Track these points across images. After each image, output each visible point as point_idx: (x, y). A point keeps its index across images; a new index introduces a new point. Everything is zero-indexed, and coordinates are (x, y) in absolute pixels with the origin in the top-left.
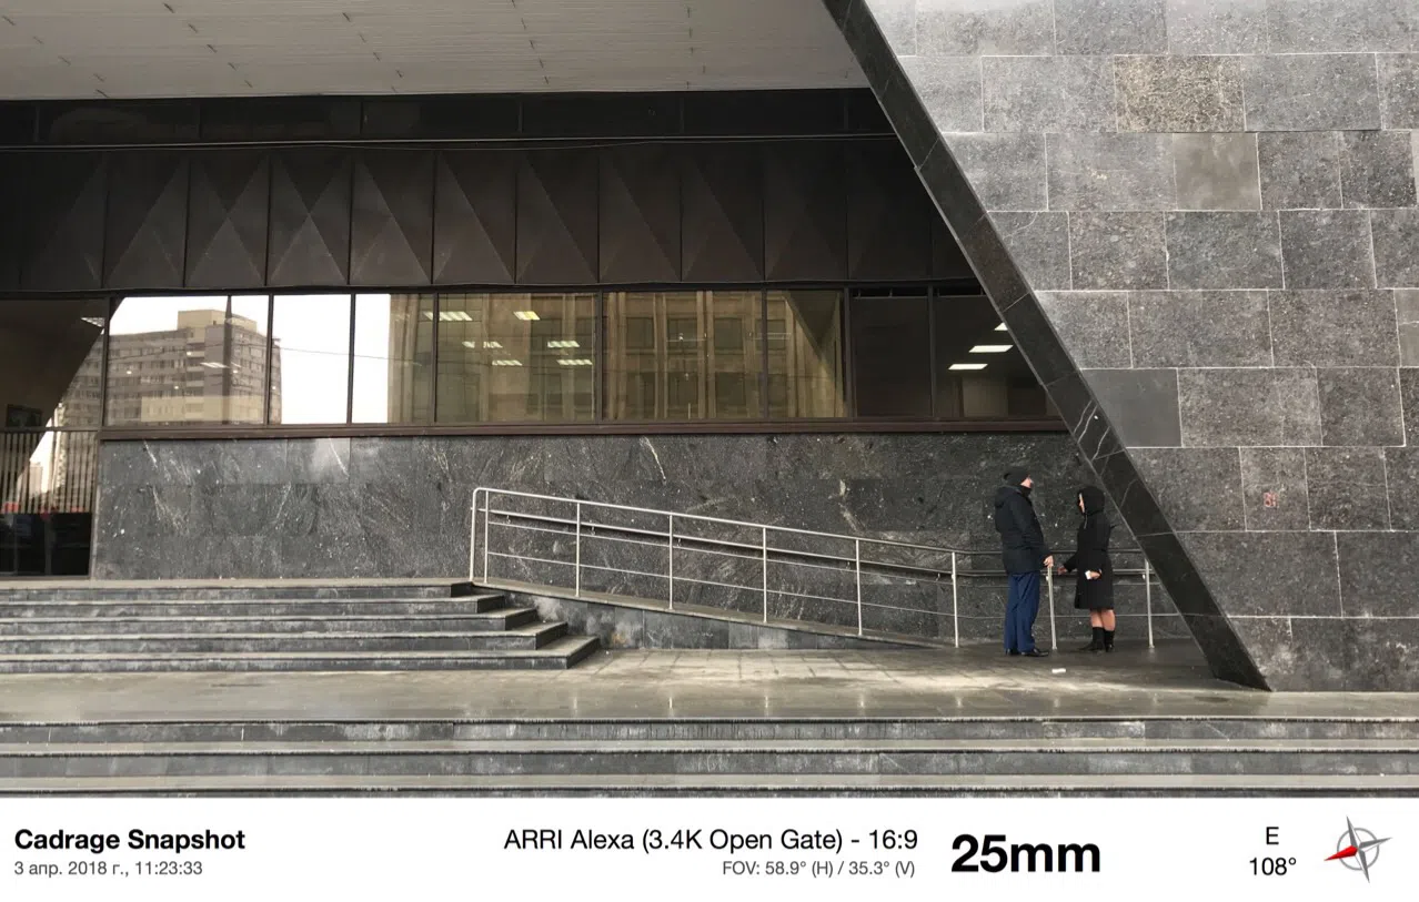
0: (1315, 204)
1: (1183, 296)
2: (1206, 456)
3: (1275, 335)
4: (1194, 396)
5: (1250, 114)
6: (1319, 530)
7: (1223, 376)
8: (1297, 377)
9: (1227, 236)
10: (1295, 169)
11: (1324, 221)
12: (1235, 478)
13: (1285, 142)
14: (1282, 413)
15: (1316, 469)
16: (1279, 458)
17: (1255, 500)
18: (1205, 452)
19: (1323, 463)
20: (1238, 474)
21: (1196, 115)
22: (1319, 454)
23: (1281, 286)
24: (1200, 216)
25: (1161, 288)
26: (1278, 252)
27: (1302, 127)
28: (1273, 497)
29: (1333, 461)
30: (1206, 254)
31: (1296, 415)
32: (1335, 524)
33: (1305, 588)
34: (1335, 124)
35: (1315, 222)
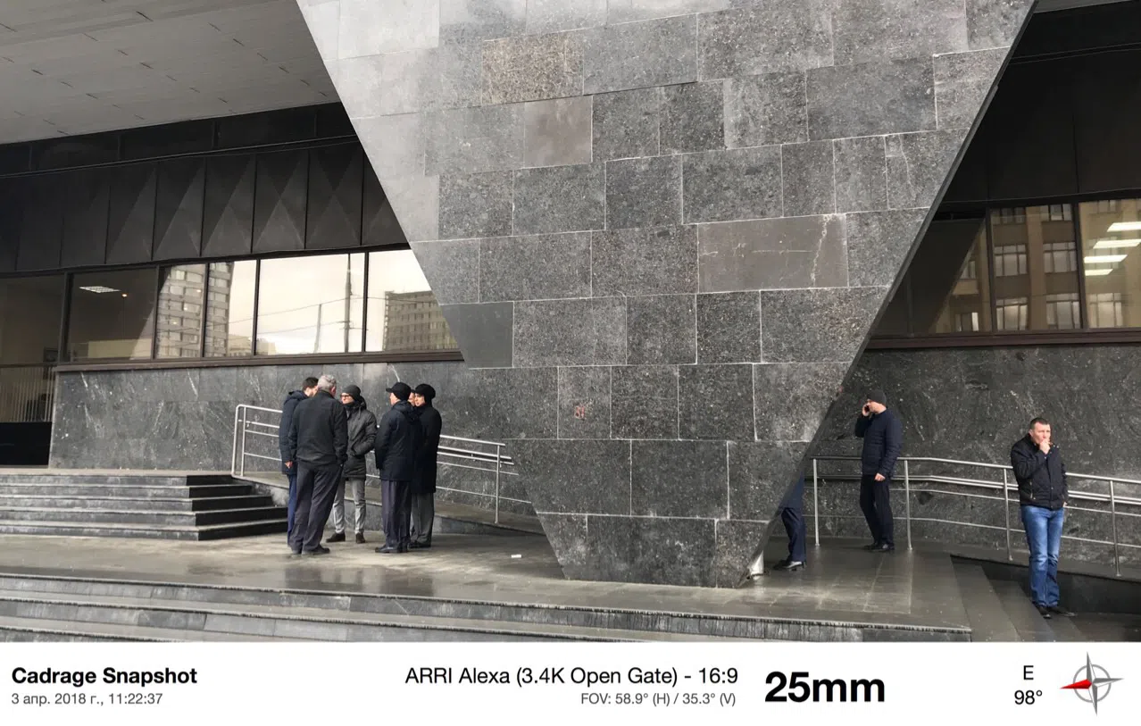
0: (636, 153)
1: (523, 240)
2: (531, 374)
3: (594, 270)
4: (525, 324)
5: (587, 79)
6: (618, 439)
7: (549, 306)
8: (611, 305)
9: (562, 186)
10: (622, 124)
11: (643, 168)
12: (553, 393)
13: (616, 100)
14: (596, 337)
15: (620, 385)
16: (590, 376)
17: (568, 412)
18: (531, 371)
19: (625, 379)
20: (555, 389)
21: (544, 85)
22: (623, 372)
23: (602, 228)
24: (543, 171)
25: (506, 235)
26: (602, 198)
27: (630, 85)
28: (583, 409)
29: (634, 378)
30: (545, 202)
31: (606, 338)
32: (633, 433)
33: (602, 489)
34: (657, 81)
35: (636, 168)
